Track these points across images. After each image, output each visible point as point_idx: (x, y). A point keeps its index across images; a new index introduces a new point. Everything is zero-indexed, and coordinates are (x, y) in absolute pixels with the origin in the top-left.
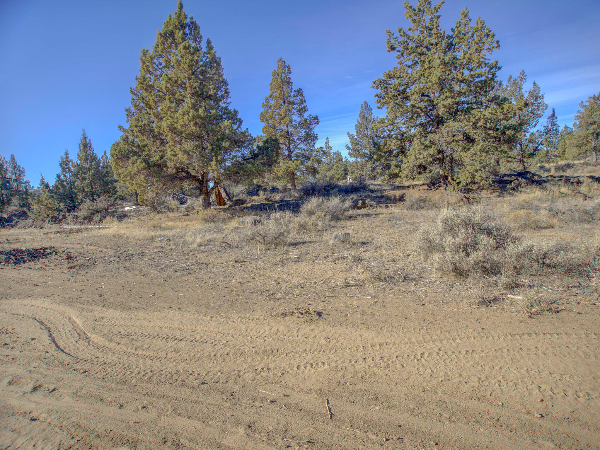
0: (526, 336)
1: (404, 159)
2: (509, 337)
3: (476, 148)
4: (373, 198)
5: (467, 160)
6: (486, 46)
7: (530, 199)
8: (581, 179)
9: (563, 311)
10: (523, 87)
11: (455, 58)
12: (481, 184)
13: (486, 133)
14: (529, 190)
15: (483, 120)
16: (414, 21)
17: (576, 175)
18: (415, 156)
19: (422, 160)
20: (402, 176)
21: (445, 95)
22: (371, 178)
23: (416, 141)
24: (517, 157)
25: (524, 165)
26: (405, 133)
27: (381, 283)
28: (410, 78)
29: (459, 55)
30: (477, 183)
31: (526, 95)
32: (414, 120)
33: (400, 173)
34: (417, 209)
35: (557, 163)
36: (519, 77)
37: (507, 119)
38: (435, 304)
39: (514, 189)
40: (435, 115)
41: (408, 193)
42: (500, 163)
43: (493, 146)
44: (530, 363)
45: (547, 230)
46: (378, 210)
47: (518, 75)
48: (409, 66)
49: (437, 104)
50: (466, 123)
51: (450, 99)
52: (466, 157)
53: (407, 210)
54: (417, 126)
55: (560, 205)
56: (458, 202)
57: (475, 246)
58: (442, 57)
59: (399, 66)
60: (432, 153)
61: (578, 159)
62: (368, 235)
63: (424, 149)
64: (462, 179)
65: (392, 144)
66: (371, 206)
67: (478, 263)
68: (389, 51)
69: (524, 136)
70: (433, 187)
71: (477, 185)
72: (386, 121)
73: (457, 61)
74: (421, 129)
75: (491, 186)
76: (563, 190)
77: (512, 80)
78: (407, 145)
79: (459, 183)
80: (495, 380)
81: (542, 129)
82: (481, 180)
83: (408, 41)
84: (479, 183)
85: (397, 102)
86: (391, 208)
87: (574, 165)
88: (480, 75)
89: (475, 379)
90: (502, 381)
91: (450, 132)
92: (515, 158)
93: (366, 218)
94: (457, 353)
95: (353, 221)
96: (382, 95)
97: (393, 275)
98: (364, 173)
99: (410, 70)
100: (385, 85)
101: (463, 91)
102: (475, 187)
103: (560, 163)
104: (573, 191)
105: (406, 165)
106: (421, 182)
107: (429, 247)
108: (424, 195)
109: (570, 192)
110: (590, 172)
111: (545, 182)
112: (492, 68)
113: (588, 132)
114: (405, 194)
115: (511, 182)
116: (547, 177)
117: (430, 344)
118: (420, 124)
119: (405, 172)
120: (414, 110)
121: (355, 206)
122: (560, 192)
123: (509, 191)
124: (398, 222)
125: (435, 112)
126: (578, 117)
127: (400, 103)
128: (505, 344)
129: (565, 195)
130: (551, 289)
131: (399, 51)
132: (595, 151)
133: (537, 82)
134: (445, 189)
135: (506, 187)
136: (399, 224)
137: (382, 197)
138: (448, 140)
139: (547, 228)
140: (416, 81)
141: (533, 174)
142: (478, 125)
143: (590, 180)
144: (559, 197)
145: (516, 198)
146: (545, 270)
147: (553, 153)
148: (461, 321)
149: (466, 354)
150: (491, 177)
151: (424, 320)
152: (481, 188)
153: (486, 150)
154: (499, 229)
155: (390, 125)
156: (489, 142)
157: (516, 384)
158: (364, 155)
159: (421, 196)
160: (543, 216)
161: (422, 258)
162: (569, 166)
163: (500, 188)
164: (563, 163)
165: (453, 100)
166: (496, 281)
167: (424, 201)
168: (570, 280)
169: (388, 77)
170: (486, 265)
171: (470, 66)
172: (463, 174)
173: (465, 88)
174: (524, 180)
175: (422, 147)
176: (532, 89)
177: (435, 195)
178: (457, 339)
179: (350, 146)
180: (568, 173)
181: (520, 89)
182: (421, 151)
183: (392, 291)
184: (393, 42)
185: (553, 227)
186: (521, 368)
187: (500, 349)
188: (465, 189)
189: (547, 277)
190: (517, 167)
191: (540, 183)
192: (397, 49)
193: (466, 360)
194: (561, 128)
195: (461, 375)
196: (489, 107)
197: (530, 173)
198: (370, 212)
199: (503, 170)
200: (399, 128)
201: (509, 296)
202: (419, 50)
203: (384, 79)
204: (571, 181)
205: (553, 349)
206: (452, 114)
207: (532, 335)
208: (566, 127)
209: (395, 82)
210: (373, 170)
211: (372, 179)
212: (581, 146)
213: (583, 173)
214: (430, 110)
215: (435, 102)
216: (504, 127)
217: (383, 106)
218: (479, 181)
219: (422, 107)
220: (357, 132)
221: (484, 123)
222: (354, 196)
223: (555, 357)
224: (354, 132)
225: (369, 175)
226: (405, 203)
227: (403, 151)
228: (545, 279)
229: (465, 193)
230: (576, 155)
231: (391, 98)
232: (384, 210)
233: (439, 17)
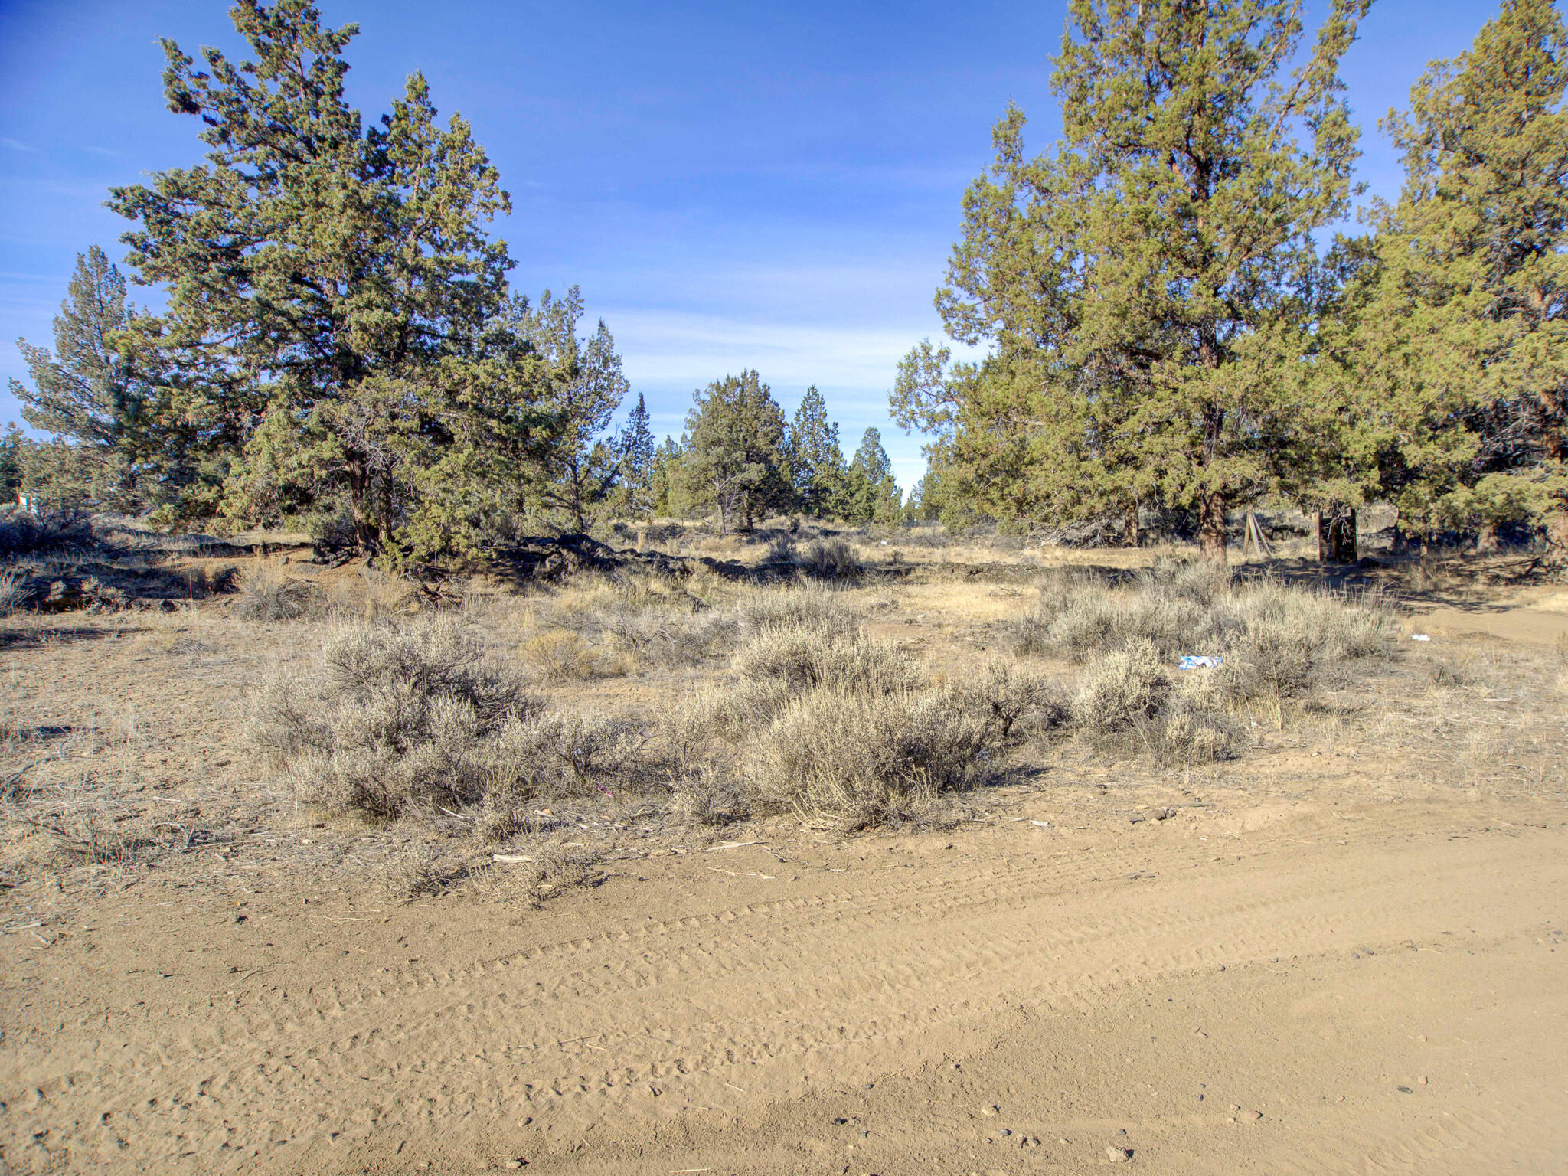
0: (520, 960)
1: (231, 458)
2: (480, 970)
3: (454, 459)
4: (115, 578)
5: (431, 489)
6: (478, 196)
7: (584, 604)
8: (689, 564)
9: (611, 879)
10: (576, 326)
11: (394, 201)
12: (469, 558)
13: (479, 424)
14: (583, 582)
15: (470, 387)
16: (263, 49)
17: (684, 553)
18: (273, 457)
19: (295, 474)
20: (229, 514)
21: (366, 295)
22: (121, 507)
23: (275, 414)
24: (565, 497)
25: (580, 518)
26: (238, 381)
27: (94, 869)
28: (252, 215)
29: (408, 196)
30: (457, 554)
31: (584, 348)
32: (269, 346)
33: (222, 503)
34: (278, 617)
35: (650, 522)
36: (567, 300)
37: (531, 397)
38: (282, 910)
39: (549, 577)
40: (337, 345)
41: (250, 567)
42: (526, 508)
43: (498, 461)
44: (518, 1030)
45: (613, 682)
46: (133, 617)
47: (566, 295)
48: (248, 179)
49: (342, 317)
50: (428, 389)
51: (380, 312)
52: (427, 480)
53: (244, 619)
54: (279, 366)
55: (645, 622)
56: (405, 601)
57: (421, 729)
58: (351, 186)
59: (213, 169)
60: (327, 455)
61: (693, 518)
62: (78, 702)
63: (301, 439)
64: (416, 539)
65: (189, 408)
66: (105, 601)
67: (426, 776)
68: (175, 110)
69: (582, 447)
70: (333, 556)
71: (458, 561)
72: (165, 331)
73: (399, 211)
74: (294, 380)
75: (495, 566)
76: (655, 585)
77: (551, 302)
78: (246, 419)
79: (409, 549)
80: (421, 1101)
81: (619, 438)
82: (469, 547)
83: (246, 102)
84: (464, 555)
85: (206, 277)
86: (183, 610)
87: (684, 529)
88: (462, 269)
89: (364, 1116)
90: (439, 1098)
91: (380, 406)
92: (560, 499)
93: (79, 645)
94: (325, 1050)
95: (23, 654)
96: (151, 241)
97: (150, 835)
98: (91, 488)
99: (253, 193)
100: (163, 215)
101: (419, 298)
102: (453, 565)
103: (655, 523)
104: (674, 589)
105: (242, 482)
106: (295, 538)
107: (291, 737)
108: (301, 578)
109: (667, 592)
110: (711, 549)
111: (619, 564)
112: (493, 258)
113: (709, 459)
114: (235, 570)
115: (543, 558)
116: (624, 552)
117: (241, 1041)
118: (288, 364)
119: (238, 503)
120: (269, 317)
121: (36, 599)
122: (648, 591)
123: (540, 580)
124: (203, 659)
125: (334, 338)
126: (692, 424)
127: (219, 286)
128: (464, 993)
129: (655, 598)
130: (596, 828)
131: (213, 122)
132: (721, 503)
133: (606, 323)
134: (370, 564)
135: (532, 569)
136: (206, 665)
137: (151, 574)
138: (377, 427)
139: (612, 675)
140: (272, 229)
141: (593, 543)
142: (460, 399)
143: (705, 568)
144: (645, 603)
145: (555, 601)
146: (590, 781)
147: (641, 496)
148: (354, 949)
149: (354, 1045)
150: (497, 542)
151: (235, 970)
152: (470, 569)
153: (479, 469)
154: (489, 682)
155: (181, 345)
156: (489, 448)
157: (473, 1097)
158: (93, 428)
159: (294, 581)
160: (605, 647)
161: (265, 770)
162: (674, 531)
163: (518, 570)
164: (663, 522)
165: (389, 315)
166: (471, 822)
167: (300, 594)
168: (638, 801)
169: (172, 189)
170: (447, 780)
171: (437, 236)
172: (420, 526)
173: (424, 290)
174: (572, 556)
175: (297, 433)
176: (597, 337)
177: (337, 580)
178: (329, 1008)
179: (31, 387)
180: (669, 548)
181: (571, 330)
182: (292, 445)
183: (133, 889)
184: (190, 85)
185: (624, 675)
186: (494, 1048)
187: (450, 1008)
188: (427, 569)
189: (593, 798)
190: (564, 520)
191: (605, 564)
192: (204, 111)
193: (349, 1066)
194: (659, 442)
195: (323, 1117)
196: (488, 358)
197: (588, 539)
198: (101, 622)
199: (530, 524)
200: (217, 362)
201: (496, 857)
202: (284, 143)
203: (155, 190)
204: (671, 566)
205: (577, 978)
206: (388, 355)
207: (535, 952)
208: (669, 442)
209: (197, 212)
210: (130, 481)
211: (125, 513)
212: (696, 490)
213: (693, 551)
214: (323, 328)
215: (336, 309)
216: (527, 418)
217: (156, 278)
218: (463, 550)
219: (296, 313)
220: (62, 346)
221: (474, 398)
222: (37, 567)
223: (577, 999)
224: (49, 345)
225: (113, 497)
226: (236, 598)
227: (232, 437)
228: (589, 803)
229: (425, 578)
230: (687, 508)
231: (183, 260)
232: (154, 617)
233: (343, 67)
